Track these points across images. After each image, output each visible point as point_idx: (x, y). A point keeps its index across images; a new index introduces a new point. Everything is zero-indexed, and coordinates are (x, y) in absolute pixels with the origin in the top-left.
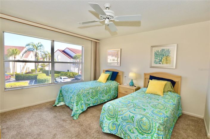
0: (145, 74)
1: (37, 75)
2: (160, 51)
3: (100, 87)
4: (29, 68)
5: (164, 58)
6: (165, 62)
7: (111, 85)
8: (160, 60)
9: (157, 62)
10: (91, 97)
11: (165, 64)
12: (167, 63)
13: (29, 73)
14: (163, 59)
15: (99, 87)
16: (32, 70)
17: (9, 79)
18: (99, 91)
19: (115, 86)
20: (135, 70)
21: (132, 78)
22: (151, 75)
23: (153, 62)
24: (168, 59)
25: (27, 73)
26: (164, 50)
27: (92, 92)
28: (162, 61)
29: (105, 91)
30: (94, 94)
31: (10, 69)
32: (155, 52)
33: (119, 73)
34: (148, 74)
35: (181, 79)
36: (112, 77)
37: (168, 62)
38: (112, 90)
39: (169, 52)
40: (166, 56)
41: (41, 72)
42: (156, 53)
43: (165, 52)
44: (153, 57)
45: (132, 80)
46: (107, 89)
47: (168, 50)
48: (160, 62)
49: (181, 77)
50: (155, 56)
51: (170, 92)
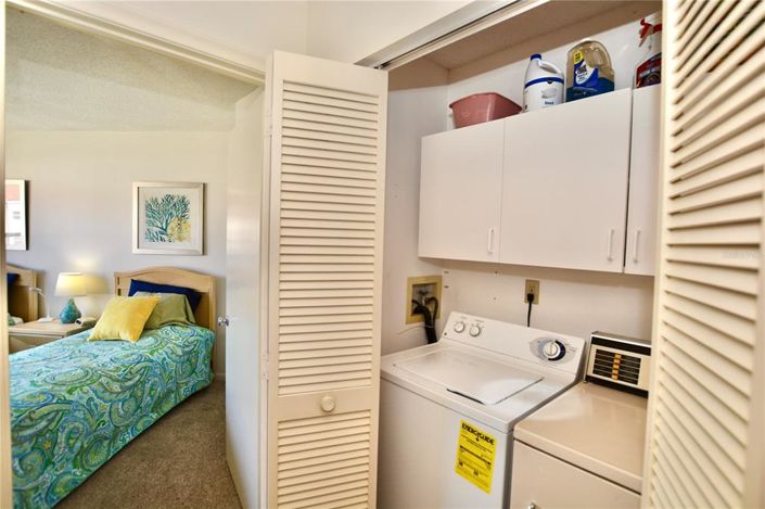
0: (118, 277)
2: (160, 201)
5: (174, 223)
8: (162, 228)
9: (155, 235)
11: (177, 242)
12: (180, 239)
14: (169, 227)
22: (135, 279)
23: (142, 234)
24: (183, 226)
26: (172, 199)
28: (169, 231)
32: (147, 202)
33: (22, 277)
34: (126, 276)
37: (184, 234)
39: (186, 206)
40: (177, 216)
42: (149, 207)
43: (174, 205)
44: (143, 217)
45: (72, 303)
47: (184, 198)
48: (163, 236)
50: (147, 216)
51: (173, 324)
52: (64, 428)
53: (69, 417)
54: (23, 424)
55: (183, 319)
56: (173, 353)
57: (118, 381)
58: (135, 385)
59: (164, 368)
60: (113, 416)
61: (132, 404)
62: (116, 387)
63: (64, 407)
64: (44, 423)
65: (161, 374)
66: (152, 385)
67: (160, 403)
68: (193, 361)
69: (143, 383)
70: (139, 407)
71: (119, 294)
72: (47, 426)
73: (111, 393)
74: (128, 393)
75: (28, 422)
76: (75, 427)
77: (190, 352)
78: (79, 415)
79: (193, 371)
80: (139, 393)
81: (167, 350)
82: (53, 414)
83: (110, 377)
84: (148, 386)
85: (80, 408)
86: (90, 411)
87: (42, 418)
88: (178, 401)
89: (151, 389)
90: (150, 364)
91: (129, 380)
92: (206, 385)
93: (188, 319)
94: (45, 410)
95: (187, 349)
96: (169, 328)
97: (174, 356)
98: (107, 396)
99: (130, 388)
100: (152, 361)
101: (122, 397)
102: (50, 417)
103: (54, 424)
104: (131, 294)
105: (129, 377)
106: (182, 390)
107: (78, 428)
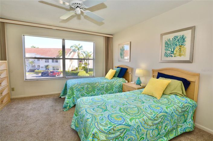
0: (153, 71)
1: (79, 72)
2: (171, 39)
3: (99, 83)
4: (74, 66)
5: (177, 49)
6: (178, 54)
7: (115, 82)
8: (172, 51)
9: (168, 54)
10: (86, 92)
11: (179, 57)
12: (180, 55)
13: (74, 70)
14: (175, 50)
15: (97, 84)
16: (76, 68)
17: (60, 75)
18: (97, 87)
19: (120, 84)
20: (143, 65)
21: (139, 76)
22: (159, 72)
23: (163, 55)
24: (182, 49)
25: (73, 70)
26: (177, 37)
27: (87, 88)
28: (175, 52)
29: (104, 87)
30: (89, 90)
31: (61, 67)
32: (166, 41)
33: (128, 69)
34: (156, 71)
35: (199, 78)
36: (119, 73)
37: (182, 53)
38: (115, 88)
39: (184, 39)
40: (179, 45)
41: (83, 70)
42: (166, 43)
43: (178, 40)
44: (164, 48)
45: (139, 78)
46: (107, 86)
47: (183, 36)
48: (172, 55)
49: (198, 75)
50: (166, 47)
51: (176, 94)
52: (127, 137)
53: (129, 132)
54: (110, 132)
55: (181, 93)
56: (177, 110)
57: (151, 120)
58: (158, 123)
59: (172, 117)
60: (147, 136)
61: (156, 132)
62: (150, 123)
63: (127, 127)
64: (119, 133)
65: (170, 120)
66: (166, 124)
67: (169, 133)
68: (186, 116)
69: (162, 123)
70: (159, 134)
71: (153, 77)
72: (120, 135)
73: (148, 125)
74: (155, 127)
75: (112, 131)
76: (131, 138)
77: (184, 111)
78: (133, 132)
79: (185, 121)
80: (160, 128)
81: (174, 108)
82: (123, 130)
83: (148, 117)
84: (164, 124)
85: (134, 129)
86: (138, 132)
87: (118, 130)
88: (177, 135)
89: (165, 126)
90: (166, 114)
91: (156, 120)
92: (191, 130)
93: (183, 93)
94: (120, 127)
95: (183, 110)
96: (174, 96)
97: (177, 112)
98: (146, 126)
99: (156, 124)
100: (167, 113)
101: (152, 128)
102: (121, 131)
103: (123, 134)
104: (158, 78)
105: (156, 119)
106: (179, 129)
107: (132, 138)
